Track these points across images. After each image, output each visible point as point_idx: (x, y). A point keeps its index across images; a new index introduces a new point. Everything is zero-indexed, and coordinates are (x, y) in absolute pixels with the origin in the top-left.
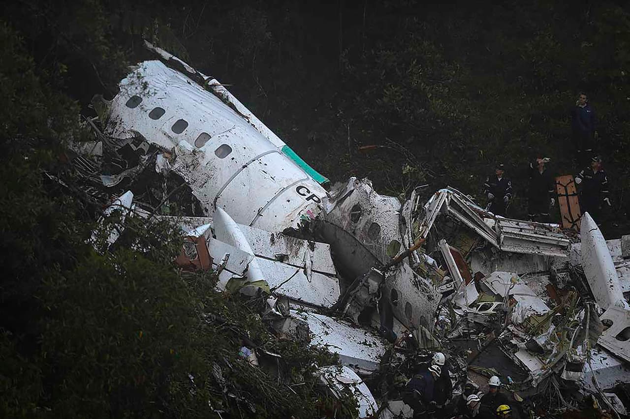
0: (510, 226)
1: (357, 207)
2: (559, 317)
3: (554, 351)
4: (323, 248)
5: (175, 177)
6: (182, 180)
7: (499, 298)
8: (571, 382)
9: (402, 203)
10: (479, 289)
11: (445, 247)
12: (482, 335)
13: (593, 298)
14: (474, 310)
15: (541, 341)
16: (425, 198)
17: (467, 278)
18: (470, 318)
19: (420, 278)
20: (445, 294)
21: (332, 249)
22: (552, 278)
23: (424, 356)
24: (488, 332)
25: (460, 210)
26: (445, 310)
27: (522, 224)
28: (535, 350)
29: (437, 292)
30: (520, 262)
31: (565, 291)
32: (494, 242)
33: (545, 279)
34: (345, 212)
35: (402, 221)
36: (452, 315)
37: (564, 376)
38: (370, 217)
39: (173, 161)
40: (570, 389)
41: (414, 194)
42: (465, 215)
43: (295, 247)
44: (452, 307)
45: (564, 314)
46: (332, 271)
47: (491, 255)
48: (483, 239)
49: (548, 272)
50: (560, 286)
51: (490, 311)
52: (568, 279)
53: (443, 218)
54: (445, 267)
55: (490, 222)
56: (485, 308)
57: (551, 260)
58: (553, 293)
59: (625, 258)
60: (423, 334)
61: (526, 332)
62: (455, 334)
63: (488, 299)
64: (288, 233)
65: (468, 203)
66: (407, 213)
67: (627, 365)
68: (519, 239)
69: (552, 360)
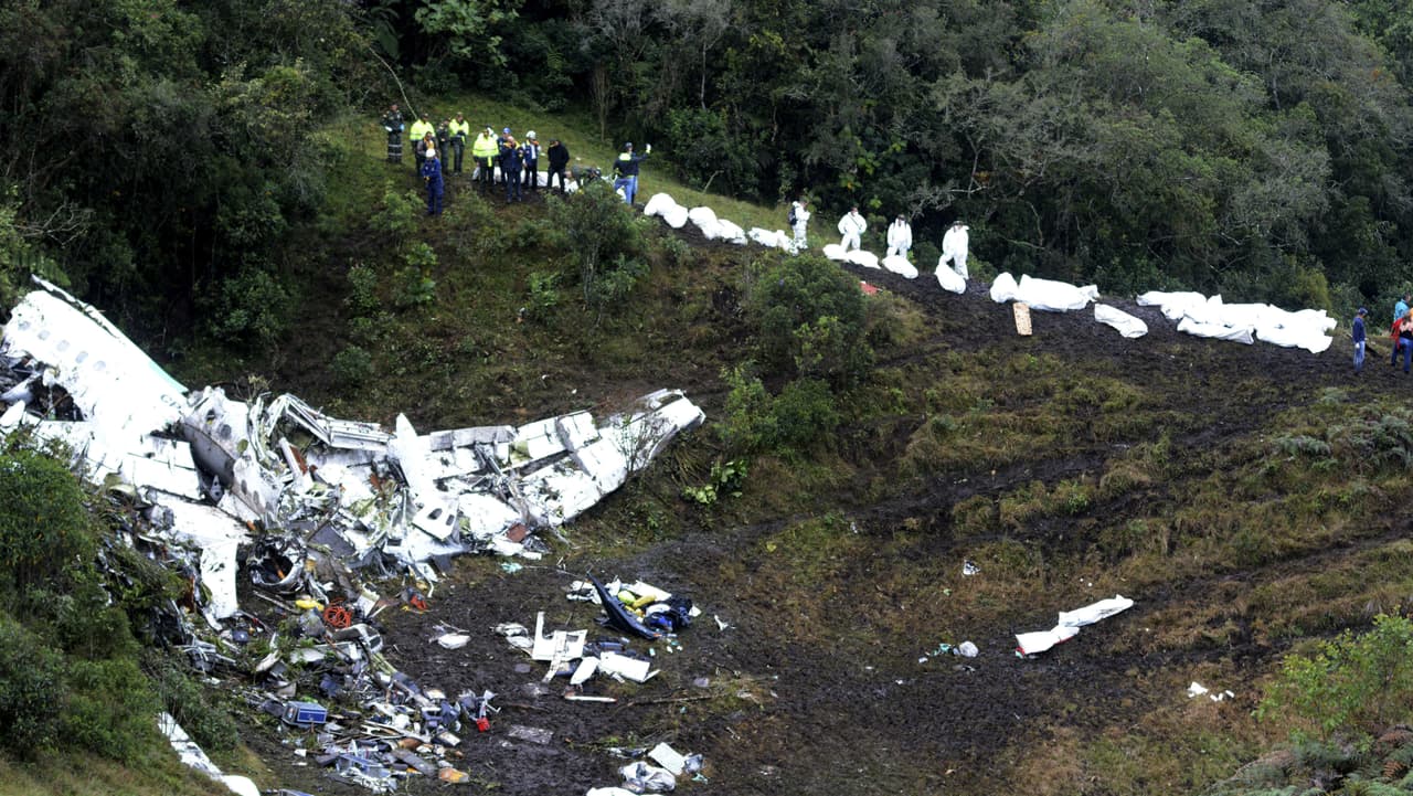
0: (339, 426)
1: (211, 412)
2: (381, 502)
3: (377, 530)
4: (184, 447)
5: (59, 389)
6: (64, 391)
7: (331, 486)
8: (391, 555)
9: (250, 407)
10: (314, 478)
11: (284, 443)
12: (317, 517)
13: (407, 484)
14: (310, 496)
15: (366, 521)
16: (268, 402)
17: (304, 469)
18: (307, 503)
19: (265, 470)
20: (287, 483)
21: (192, 447)
22: (374, 469)
23: (270, 538)
24: (322, 514)
25: (295, 412)
26: (287, 497)
27: (350, 424)
28: (363, 529)
29: (279, 481)
30: (347, 457)
31: (385, 478)
32: (326, 440)
33: (368, 470)
34: (201, 416)
35: (250, 423)
36: (292, 501)
37: (386, 550)
38: (222, 420)
39: (57, 376)
40: (390, 561)
41: (259, 399)
42: (301, 417)
43: (160, 446)
44: (292, 494)
45: (384, 499)
46: (192, 465)
47: (323, 450)
48: (316, 438)
49: (371, 464)
50: (381, 475)
51: (324, 497)
52: (387, 469)
53: (283, 420)
54: (285, 461)
55: (321, 423)
56: (319, 494)
57: (372, 455)
58: (376, 480)
59: (433, 451)
60: (269, 517)
61: (354, 514)
62: (295, 517)
63: (321, 487)
64: (155, 434)
65: (304, 408)
66: (254, 418)
67: (437, 540)
68: (347, 437)
69: (375, 537)
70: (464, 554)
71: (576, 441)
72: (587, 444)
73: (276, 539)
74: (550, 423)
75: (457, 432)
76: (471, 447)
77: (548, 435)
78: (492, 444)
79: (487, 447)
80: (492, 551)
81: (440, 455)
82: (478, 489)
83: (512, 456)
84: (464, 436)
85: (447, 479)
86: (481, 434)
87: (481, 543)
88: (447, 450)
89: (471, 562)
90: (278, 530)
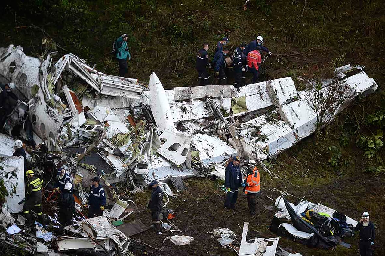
0: (107, 79)
1: (13, 64)
2: (135, 136)
3: (131, 156)
7: (99, 122)
8: (140, 175)
9: (41, 62)
10: (86, 116)
11: (67, 90)
12: (87, 144)
13: (155, 124)
14: (83, 129)
15: (123, 149)
16: (55, 59)
17: (80, 110)
18: (80, 134)
19: (50, 108)
20: (66, 119)
22: (131, 112)
23: (50, 156)
24: (91, 143)
25: (77, 68)
26: (65, 129)
27: (115, 78)
28: (120, 155)
29: (60, 117)
30: (112, 102)
31: (139, 120)
32: (97, 88)
33: (127, 112)
34: (5, 66)
35: (41, 73)
36: (69, 132)
37: (136, 171)
38: (20, 70)
40: (139, 180)
41: (48, 57)
42: (80, 71)
44: (69, 127)
45: (138, 134)
47: (95, 96)
48: (90, 86)
49: (129, 108)
50: (136, 117)
51: (93, 130)
52: (141, 112)
53: (66, 73)
54: (66, 102)
55: (95, 76)
56: (90, 128)
57: (131, 101)
58: (132, 120)
59: (176, 101)
60: (51, 142)
61: (114, 144)
62: (71, 144)
63: (91, 123)
65: (83, 64)
66: (44, 69)
67: (174, 166)
68: (112, 87)
69: (129, 161)
70: (194, 177)
71: (282, 98)
72: (288, 102)
73: (55, 157)
74: (262, 84)
75: (194, 88)
76: (203, 99)
77: (261, 94)
78: (219, 98)
79: (216, 100)
80: (214, 176)
81: (180, 104)
82: (207, 130)
83: (234, 108)
84: (199, 91)
85: (184, 122)
86: (212, 90)
87: (207, 170)
88: (186, 101)
89: (200, 184)
90: (57, 152)
